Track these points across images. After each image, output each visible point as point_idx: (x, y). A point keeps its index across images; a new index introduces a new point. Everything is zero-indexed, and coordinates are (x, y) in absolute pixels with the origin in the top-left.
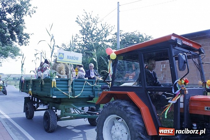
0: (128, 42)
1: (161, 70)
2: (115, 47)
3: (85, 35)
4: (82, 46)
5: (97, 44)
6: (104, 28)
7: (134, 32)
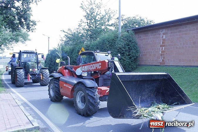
0: (130, 26)
1: (160, 53)
2: (117, 31)
3: (89, 20)
4: (87, 30)
5: (100, 28)
6: (107, 13)
7: (136, 17)
